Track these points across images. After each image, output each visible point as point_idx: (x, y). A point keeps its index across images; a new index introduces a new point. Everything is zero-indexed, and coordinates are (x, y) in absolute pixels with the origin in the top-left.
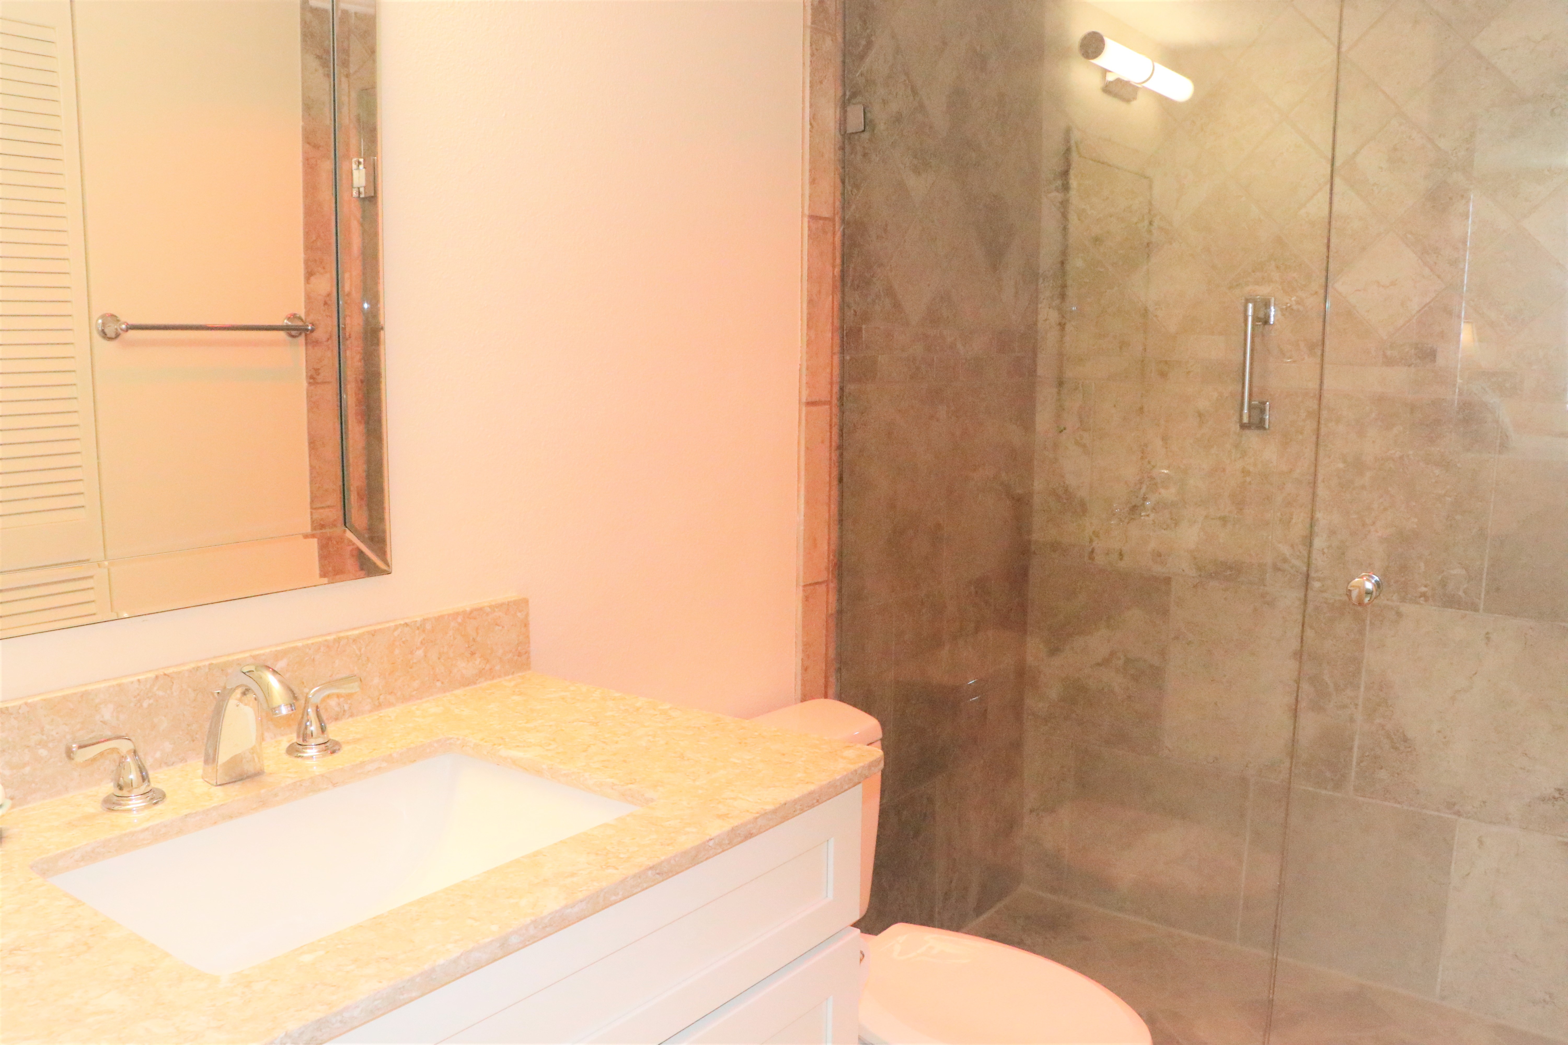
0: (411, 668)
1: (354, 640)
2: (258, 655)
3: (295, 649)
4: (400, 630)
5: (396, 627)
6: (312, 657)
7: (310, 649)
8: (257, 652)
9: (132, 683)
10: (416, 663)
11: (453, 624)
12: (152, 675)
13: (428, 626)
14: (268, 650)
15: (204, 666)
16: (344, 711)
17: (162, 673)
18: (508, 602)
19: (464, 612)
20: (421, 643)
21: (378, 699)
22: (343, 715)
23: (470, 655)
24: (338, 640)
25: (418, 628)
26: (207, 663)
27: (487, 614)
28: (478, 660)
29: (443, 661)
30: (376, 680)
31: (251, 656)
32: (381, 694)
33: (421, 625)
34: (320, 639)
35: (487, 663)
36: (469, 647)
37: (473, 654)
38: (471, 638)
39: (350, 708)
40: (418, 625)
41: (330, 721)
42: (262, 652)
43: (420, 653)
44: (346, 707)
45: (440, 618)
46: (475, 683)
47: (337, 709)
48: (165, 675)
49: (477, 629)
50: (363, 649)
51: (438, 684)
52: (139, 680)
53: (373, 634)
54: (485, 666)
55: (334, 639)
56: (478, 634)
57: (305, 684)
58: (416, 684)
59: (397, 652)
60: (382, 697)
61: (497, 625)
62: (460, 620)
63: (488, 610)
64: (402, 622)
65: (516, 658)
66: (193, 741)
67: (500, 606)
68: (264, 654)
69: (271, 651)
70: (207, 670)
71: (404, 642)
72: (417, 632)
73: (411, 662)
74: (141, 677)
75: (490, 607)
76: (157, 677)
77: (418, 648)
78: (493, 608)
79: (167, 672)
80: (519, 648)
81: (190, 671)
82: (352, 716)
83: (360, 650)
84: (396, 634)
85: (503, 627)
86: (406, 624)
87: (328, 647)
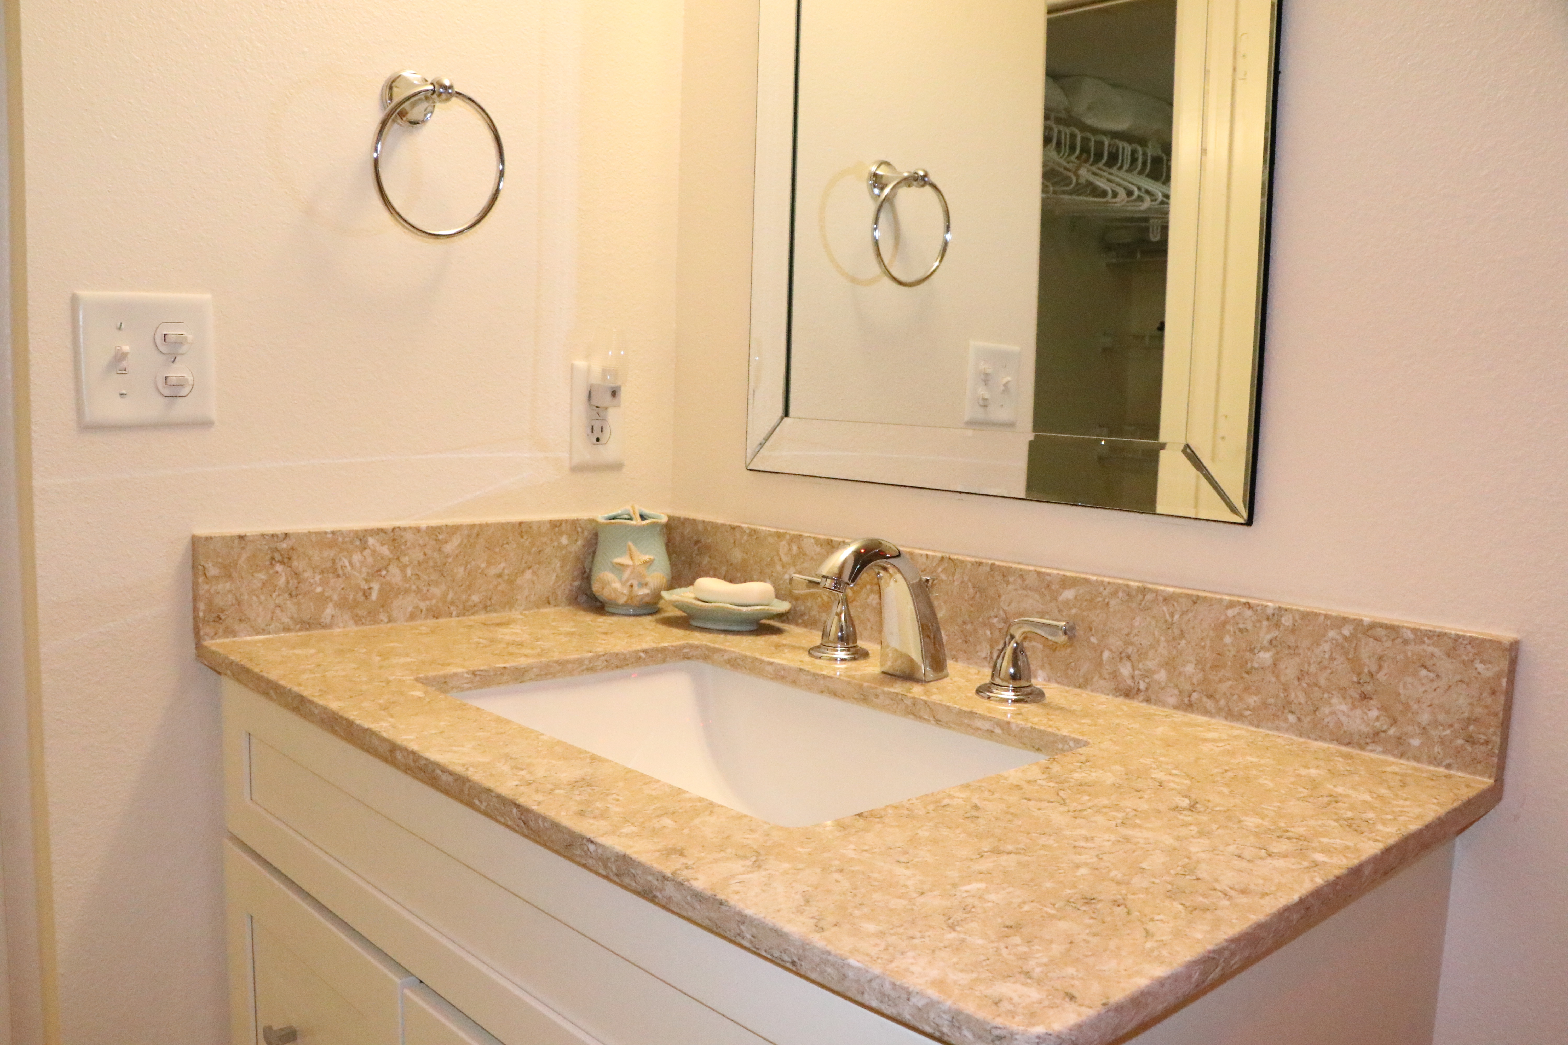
0: (1248, 673)
1: (1165, 600)
2: (1044, 573)
3: (1087, 581)
4: (1236, 610)
5: (1231, 605)
6: (1107, 600)
7: (1105, 589)
8: (1043, 570)
9: (921, 555)
10: (1256, 669)
11: (1331, 634)
12: (939, 555)
13: (1287, 621)
14: (1055, 572)
15: (987, 564)
16: (1139, 690)
17: (948, 556)
18: (1458, 636)
19: (1358, 623)
20: (1271, 642)
21: (1190, 696)
22: (1137, 694)
23: (1358, 696)
24: (1144, 591)
25: (1268, 619)
26: (990, 562)
27: (1406, 642)
28: (1374, 713)
29: (1305, 685)
30: (1190, 668)
31: (1035, 571)
32: (1194, 691)
33: (1273, 615)
34: (1121, 582)
35: (1392, 725)
36: (1359, 683)
37: (1365, 697)
38: (1366, 670)
39: (1147, 689)
40: (1270, 612)
41: (1118, 694)
42: (1048, 571)
43: (1266, 657)
44: (1142, 686)
45: (1307, 616)
46: (1362, 748)
47: (1129, 682)
48: (950, 558)
49: (1381, 658)
50: (1176, 617)
51: (1292, 718)
52: (927, 555)
53: (1196, 600)
54: (1389, 729)
55: (1138, 587)
56: (1380, 667)
57: (1093, 630)
58: (1253, 700)
59: (1228, 640)
60: (1195, 696)
61: (1424, 666)
62: (1346, 631)
63: (1410, 635)
64: (1243, 600)
65: (1460, 742)
66: (966, 642)
67: (1439, 637)
68: (1049, 575)
69: (1058, 574)
70: (988, 569)
71: (1241, 630)
72: (1265, 623)
73: (1249, 665)
74: (930, 553)
75: (1414, 630)
76: (942, 558)
77: (1262, 648)
78: (1421, 635)
79: (952, 557)
80: (1471, 728)
81: (973, 564)
82: (1148, 700)
83: (1172, 616)
84: (1230, 613)
85: (1438, 676)
86: (1249, 606)
87: (1128, 594)
